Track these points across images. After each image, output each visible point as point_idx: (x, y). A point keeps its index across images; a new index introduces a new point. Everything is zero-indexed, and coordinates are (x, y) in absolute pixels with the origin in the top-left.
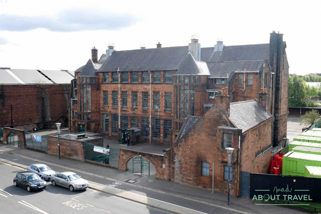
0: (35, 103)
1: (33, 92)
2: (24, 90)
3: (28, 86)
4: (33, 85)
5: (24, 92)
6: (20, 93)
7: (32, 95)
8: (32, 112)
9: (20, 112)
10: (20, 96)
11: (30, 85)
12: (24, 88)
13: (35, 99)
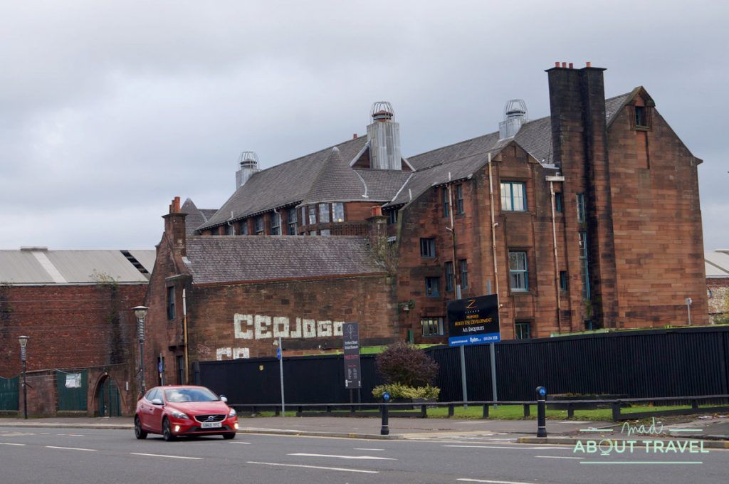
0: (92, 334)
1: (86, 303)
2: (60, 298)
3: (74, 289)
4: (88, 286)
5: (61, 303)
6: (52, 306)
7: (83, 312)
8: (83, 357)
9: (51, 356)
10: (50, 313)
11: (78, 286)
12: (62, 293)
13: (94, 321)
